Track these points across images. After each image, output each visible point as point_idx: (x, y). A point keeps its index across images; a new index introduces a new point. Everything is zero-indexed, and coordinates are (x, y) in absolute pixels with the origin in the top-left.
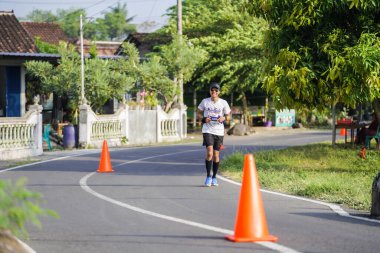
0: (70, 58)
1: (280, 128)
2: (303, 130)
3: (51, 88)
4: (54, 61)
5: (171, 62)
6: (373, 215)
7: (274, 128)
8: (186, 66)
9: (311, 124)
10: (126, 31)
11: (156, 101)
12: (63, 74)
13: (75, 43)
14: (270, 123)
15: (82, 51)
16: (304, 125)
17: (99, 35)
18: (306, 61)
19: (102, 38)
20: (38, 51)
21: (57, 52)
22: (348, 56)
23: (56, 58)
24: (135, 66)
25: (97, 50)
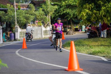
0: (11, 10)
3: (5, 20)
4: (6, 11)
5: (46, 10)
7: (82, 32)
8: (51, 11)
11: (41, 24)
12: (9, 15)
13: (13, 4)
14: (81, 30)
15: (15, 7)
17: (21, 2)
19: (22, 3)
21: (6, 8)
22: (107, 7)
23: (6, 10)
24: (34, 12)
25: (21, 7)
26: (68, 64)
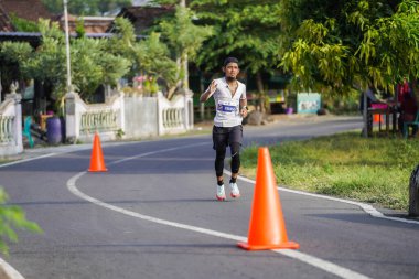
0: (54, 37)
1: (303, 116)
2: (330, 117)
3: (32, 70)
4: (36, 42)
5: (172, 40)
6: (411, 216)
7: (296, 116)
8: (191, 44)
9: (339, 111)
10: (119, 4)
11: (156, 87)
12: (45, 55)
13: (58, 18)
14: (291, 110)
15: (67, 29)
16: (330, 111)
17: (87, 9)
18: (334, 34)
19: (92, 13)
20: (14, 29)
21: (37, 30)
22: (383, 28)
23: (36, 38)
24: (130, 45)
25: (85, 27)
26: (248, 227)
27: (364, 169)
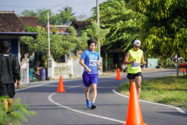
0: (43, 35)
1: (150, 69)
2: (162, 69)
3: (34, 49)
5: (93, 36)
7: (147, 68)
9: (166, 66)
10: (71, 20)
12: (39, 42)
13: (45, 26)
14: (145, 66)
15: (49, 31)
16: (162, 67)
17: (57, 23)
19: (59, 24)
20: (26, 31)
21: (36, 31)
23: (35, 35)
24: (75, 38)
25: (56, 30)
26: (126, 116)
27: (177, 92)
